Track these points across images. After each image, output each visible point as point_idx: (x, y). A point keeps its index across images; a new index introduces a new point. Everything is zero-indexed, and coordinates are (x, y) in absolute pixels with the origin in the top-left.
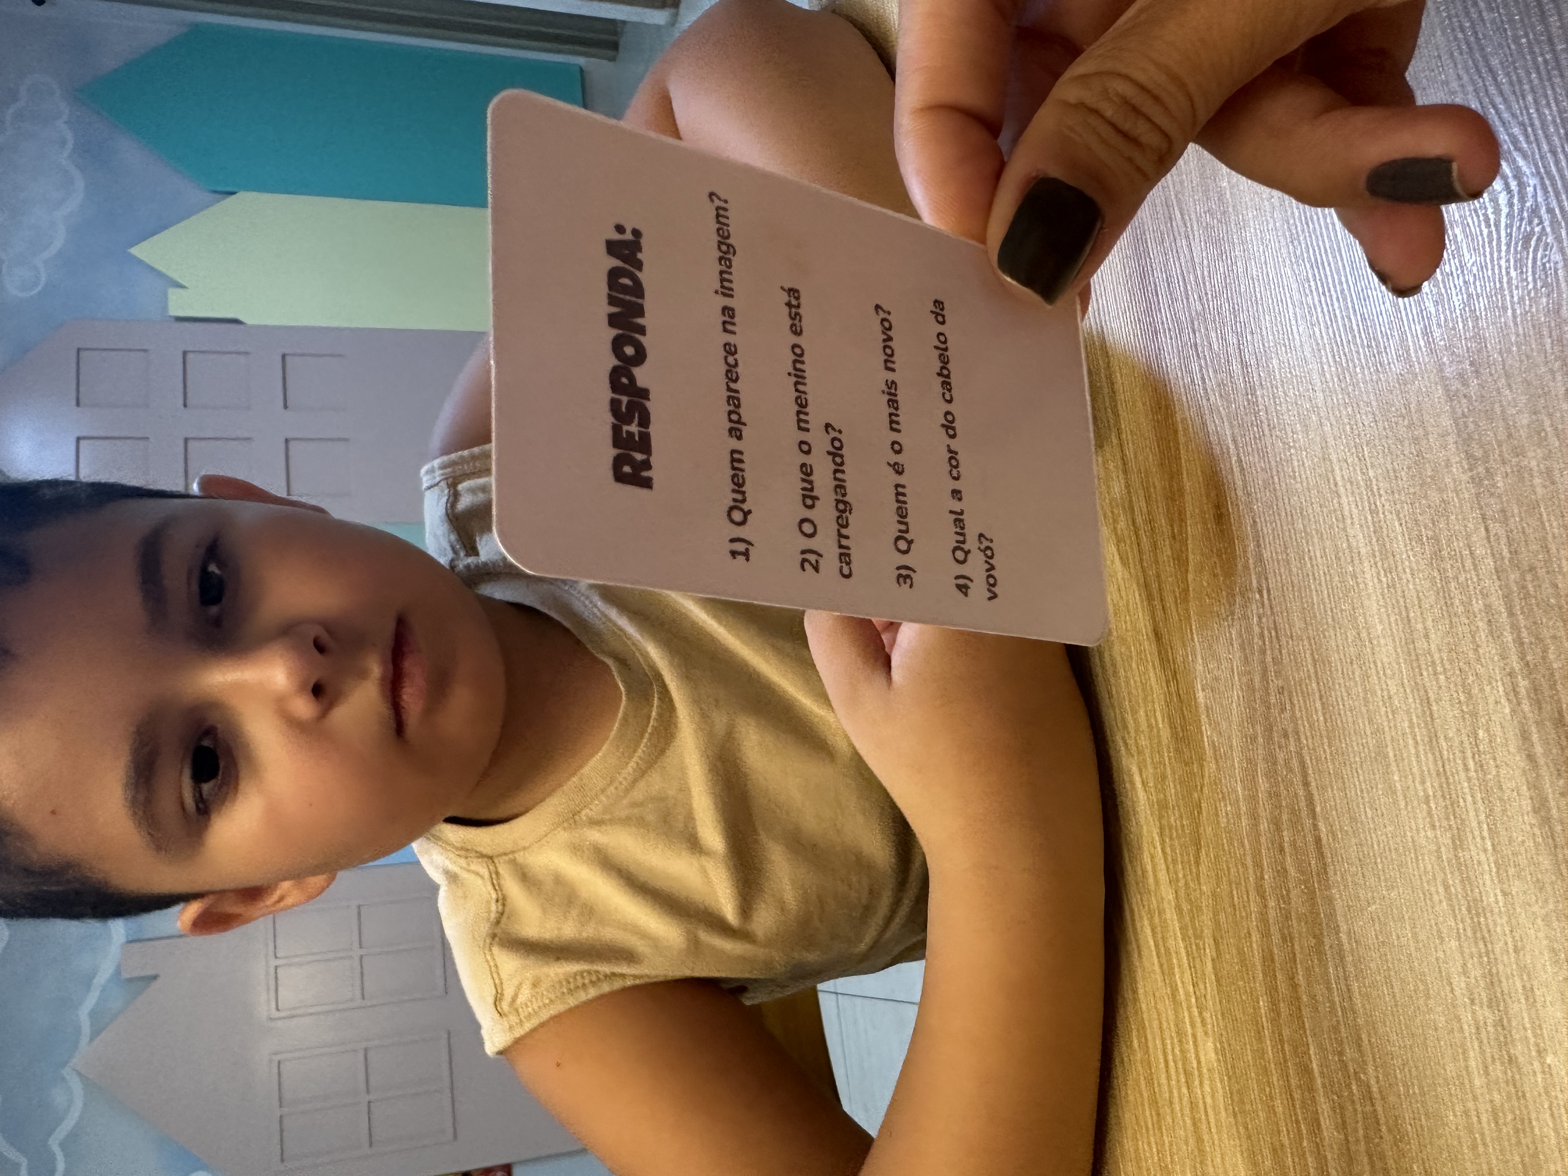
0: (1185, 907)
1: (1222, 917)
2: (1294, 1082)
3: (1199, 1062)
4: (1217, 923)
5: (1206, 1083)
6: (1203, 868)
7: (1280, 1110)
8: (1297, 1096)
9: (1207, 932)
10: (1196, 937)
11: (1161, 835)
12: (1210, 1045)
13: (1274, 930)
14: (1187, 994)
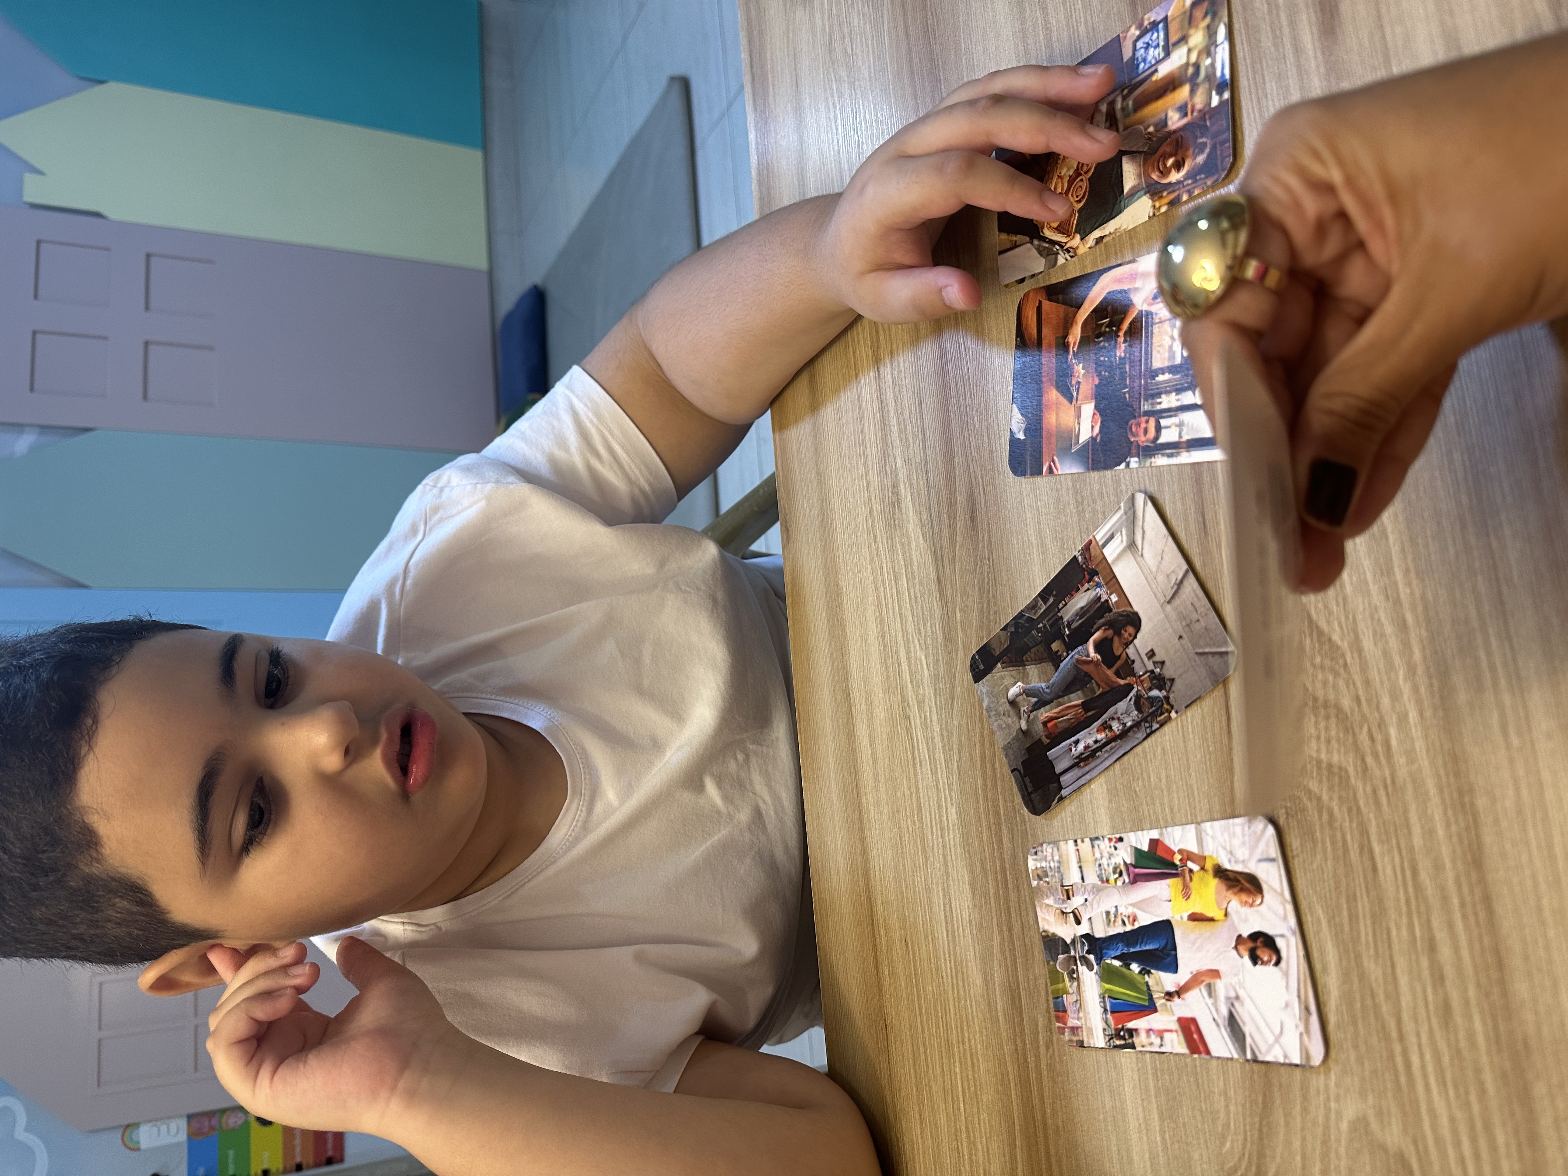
0: (945, 734)
1: (963, 738)
2: (992, 821)
3: (948, 821)
4: (960, 741)
5: (951, 832)
6: (955, 712)
7: (985, 838)
8: (993, 829)
9: (955, 747)
10: (950, 750)
11: (935, 695)
12: (954, 810)
13: (986, 740)
14: (944, 783)
